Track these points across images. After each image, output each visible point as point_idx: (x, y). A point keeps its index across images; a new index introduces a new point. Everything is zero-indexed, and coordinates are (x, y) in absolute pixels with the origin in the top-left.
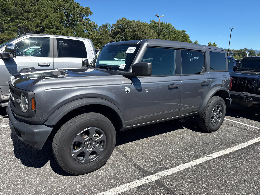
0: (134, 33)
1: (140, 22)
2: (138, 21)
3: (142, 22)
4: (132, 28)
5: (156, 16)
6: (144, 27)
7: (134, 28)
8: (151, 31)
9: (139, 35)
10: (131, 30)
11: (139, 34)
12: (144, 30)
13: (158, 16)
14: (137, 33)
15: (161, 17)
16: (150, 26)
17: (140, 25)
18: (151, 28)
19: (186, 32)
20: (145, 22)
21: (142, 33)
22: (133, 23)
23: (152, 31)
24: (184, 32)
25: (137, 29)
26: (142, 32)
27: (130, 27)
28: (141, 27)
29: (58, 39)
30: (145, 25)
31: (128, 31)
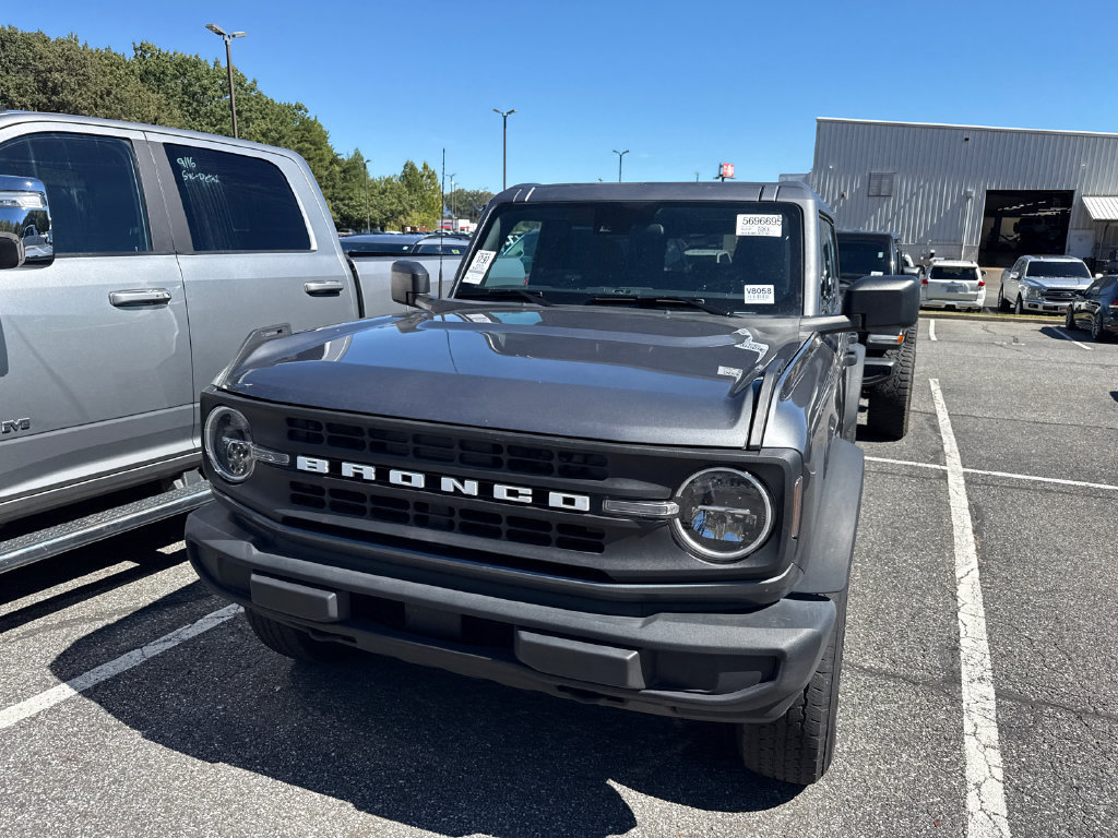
0: (54, 98)
1: (80, 45)
2: (64, 36)
3: (92, 47)
4: (38, 73)
5: (210, 27)
6: (108, 70)
7: (50, 71)
8: (149, 93)
9: (86, 108)
10: (31, 78)
11: (85, 104)
12: (106, 85)
13: (220, 33)
14: (70, 98)
15: (234, 36)
16: (137, 72)
17: (85, 59)
18: (142, 80)
19: (306, 111)
20: (108, 49)
21: (99, 100)
22: (39, 47)
23: (155, 96)
24: (300, 109)
25: (72, 81)
26: (101, 97)
27: (25, 67)
28: (90, 71)
29: (173, 151)
30: (112, 62)
31: (18, 87)
